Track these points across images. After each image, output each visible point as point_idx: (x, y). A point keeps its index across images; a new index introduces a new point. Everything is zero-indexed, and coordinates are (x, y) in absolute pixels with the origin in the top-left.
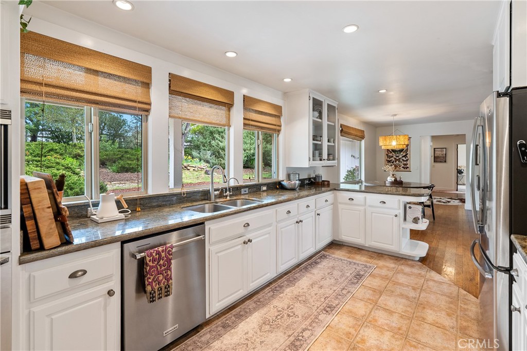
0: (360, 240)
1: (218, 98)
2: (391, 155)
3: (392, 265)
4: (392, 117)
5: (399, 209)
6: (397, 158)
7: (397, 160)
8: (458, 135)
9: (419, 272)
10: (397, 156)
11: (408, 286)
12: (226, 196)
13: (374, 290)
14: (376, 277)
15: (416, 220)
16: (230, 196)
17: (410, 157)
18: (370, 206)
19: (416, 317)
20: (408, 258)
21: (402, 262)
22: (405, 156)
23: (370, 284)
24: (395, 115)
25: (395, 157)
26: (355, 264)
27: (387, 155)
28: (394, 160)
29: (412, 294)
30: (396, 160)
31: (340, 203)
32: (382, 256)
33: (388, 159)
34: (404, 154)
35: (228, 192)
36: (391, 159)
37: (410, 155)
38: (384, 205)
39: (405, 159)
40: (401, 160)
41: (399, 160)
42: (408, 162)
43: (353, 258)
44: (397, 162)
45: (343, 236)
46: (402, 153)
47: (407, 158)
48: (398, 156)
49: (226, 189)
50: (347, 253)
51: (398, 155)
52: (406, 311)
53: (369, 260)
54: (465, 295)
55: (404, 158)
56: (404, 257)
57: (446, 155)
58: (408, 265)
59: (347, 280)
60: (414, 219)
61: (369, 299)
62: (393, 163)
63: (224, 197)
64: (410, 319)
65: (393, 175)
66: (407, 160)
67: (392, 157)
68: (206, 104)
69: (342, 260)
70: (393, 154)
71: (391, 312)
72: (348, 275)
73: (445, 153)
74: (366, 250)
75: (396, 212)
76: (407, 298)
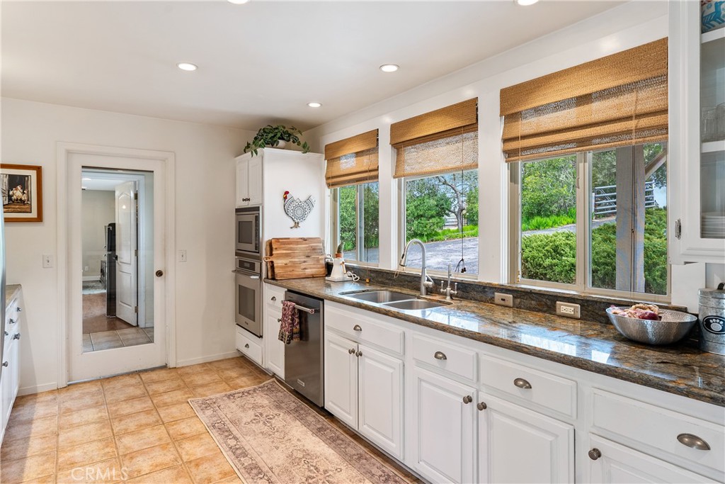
1: (460, 123)
12: (445, 294)
16: (452, 296)
35: (449, 289)
49: (446, 282)
63: (440, 293)
68: (440, 141)
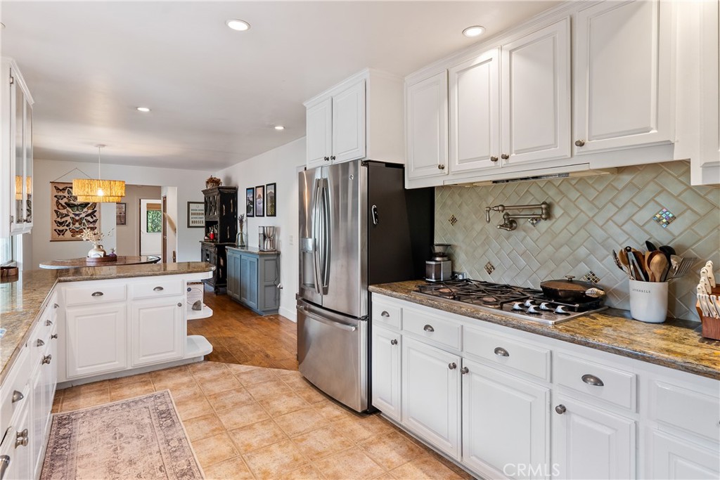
0: (117, 362)
2: (64, 212)
3: (186, 379)
4: (98, 148)
5: (184, 294)
6: (77, 218)
7: (77, 221)
8: (143, 186)
9: (221, 371)
10: (76, 215)
11: (230, 392)
13: (205, 418)
14: (187, 401)
15: (196, 306)
17: (100, 217)
18: (136, 299)
19: (272, 415)
20: (192, 362)
21: (190, 369)
22: (92, 215)
23: (191, 414)
24: (104, 146)
25: (73, 216)
26: (136, 402)
27: (56, 212)
28: (69, 220)
29: (243, 397)
30: (74, 221)
31: (70, 306)
32: (159, 375)
33: (59, 220)
34: (90, 211)
36: (63, 220)
37: (100, 212)
38: (162, 291)
39: (91, 220)
40: (84, 221)
41: (80, 221)
42: (97, 225)
43: (122, 397)
44: (77, 225)
45: (79, 369)
46: (85, 210)
47: (95, 218)
48: (78, 215)
50: (101, 394)
51: (77, 212)
52: (260, 416)
53: (146, 388)
54: (278, 372)
55: (89, 218)
56: (187, 363)
57: (125, 213)
58: (199, 370)
59: (156, 429)
60: (195, 304)
61: (214, 430)
62: (67, 226)
64: (270, 420)
65: (99, 246)
66: (95, 222)
67: (67, 215)
69: (107, 408)
70: (68, 211)
71: (250, 427)
72: (147, 421)
73: (124, 210)
74: (126, 377)
75: (179, 300)
76: (244, 403)
